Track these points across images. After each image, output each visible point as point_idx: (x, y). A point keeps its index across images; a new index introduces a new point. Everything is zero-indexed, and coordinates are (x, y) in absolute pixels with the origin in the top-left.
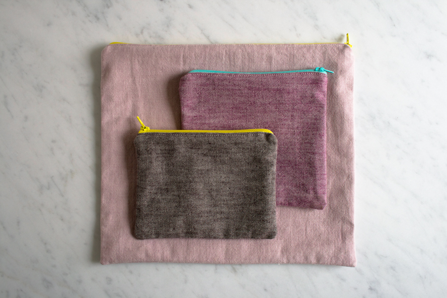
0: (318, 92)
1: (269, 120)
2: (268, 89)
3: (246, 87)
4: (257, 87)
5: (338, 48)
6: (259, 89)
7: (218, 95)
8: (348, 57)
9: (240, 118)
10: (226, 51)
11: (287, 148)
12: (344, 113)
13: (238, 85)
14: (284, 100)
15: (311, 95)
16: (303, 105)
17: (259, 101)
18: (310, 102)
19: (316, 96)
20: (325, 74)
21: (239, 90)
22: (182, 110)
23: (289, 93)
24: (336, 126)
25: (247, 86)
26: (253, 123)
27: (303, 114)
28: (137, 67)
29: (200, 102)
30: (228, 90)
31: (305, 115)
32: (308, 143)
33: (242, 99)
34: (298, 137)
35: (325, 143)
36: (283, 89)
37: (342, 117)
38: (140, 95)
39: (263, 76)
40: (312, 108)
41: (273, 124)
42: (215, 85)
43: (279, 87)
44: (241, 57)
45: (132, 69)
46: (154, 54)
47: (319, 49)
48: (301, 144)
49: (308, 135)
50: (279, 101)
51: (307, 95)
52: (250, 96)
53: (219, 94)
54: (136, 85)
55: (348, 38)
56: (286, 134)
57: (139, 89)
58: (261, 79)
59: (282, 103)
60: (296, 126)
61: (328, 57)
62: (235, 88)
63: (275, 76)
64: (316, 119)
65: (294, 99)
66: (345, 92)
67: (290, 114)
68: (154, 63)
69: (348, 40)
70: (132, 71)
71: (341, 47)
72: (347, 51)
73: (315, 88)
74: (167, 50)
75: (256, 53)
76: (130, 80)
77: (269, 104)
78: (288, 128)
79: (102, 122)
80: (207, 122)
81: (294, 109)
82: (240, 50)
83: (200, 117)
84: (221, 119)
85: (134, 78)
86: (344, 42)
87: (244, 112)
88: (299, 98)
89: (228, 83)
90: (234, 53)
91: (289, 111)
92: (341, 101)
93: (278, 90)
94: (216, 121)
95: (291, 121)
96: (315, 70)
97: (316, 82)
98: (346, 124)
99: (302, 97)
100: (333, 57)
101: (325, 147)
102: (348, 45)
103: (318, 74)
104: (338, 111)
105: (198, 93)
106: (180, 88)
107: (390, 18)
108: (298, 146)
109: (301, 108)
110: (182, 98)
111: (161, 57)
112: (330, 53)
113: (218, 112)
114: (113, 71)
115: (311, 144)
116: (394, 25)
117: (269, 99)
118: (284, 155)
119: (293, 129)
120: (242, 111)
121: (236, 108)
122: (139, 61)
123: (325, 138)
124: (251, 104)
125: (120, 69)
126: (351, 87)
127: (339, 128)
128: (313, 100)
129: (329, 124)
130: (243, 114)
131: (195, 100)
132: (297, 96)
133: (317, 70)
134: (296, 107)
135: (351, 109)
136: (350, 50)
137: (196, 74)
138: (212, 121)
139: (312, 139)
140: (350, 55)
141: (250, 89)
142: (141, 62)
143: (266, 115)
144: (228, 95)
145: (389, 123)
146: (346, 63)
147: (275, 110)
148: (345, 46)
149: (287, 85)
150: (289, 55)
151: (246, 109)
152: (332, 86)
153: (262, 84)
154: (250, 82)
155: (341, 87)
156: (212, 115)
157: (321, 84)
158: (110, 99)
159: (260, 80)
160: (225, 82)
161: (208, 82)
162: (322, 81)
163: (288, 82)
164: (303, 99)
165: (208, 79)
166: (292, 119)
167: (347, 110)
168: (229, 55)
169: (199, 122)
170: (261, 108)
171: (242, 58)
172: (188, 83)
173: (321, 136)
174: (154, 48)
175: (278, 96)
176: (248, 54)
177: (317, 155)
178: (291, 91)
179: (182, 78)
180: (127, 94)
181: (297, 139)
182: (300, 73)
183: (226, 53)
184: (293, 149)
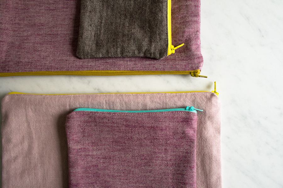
0: (189, 129)
1: (145, 153)
2: (143, 126)
3: (123, 125)
4: (134, 125)
5: (206, 97)
6: (135, 127)
7: (100, 131)
8: (215, 104)
9: (120, 150)
10: (106, 101)
11: (161, 178)
12: (212, 154)
13: (116, 123)
14: (158, 136)
15: (182, 132)
16: (175, 140)
17: (136, 137)
18: (182, 138)
19: (186, 132)
20: (194, 113)
21: (118, 127)
22: (69, 144)
23: (162, 130)
24: (205, 166)
25: (125, 123)
26: (131, 155)
27: (175, 149)
28: (31, 114)
29: (84, 136)
30: (108, 127)
31: (177, 149)
32: (180, 174)
33: (121, 135)
34: (171, 169)
35: (195, 174)
36: (157, 127)
37: (210, 158)
38: (34, 137)
39: (139, 115)
40: (183, 142)
41: (148, 156)
42: (96, 122)
43: (153, 125)
44: (119, 106)
45: (26, 115)
46: (44, 103)
47: (189, 97)
48: (174, 174)
49: (180, 167)
50: (153, 137)
51: (178, 132)
52: (127, 132)
53: (100, 129)
54: (31, 129)
55: (215, 85)
56: (160, 165)
57: (34, 132)
58: (137, 117)
59: (157, 138)
60: (169, 158)
61: (197, 105)
62: (114, 125)
63: (149, 115)
64: (187, 153)
65: (166, 136)
66: (212, 136)
67: (164, 148)
68: (44, 110)
69: (215, 88)
70: (27, 118)
71: (209, 95)
72: (214, 99)
73: (185, 126)
74: (55, 100)
75: (133, 103)
76: (26, 125)
77: (145, 139)
78: (162, 160)
79: (3, 160)
80: (90, 153)
81: (167, 143)
82: (118, 100)
83: (85, 149)
84: (103, 151)
85: (29, 123)
86: (212, 90)
87: (122, 146)
88: (171, 134)
89: (107, 121)
90: (113, 103)
91: (163, 146)
92: (209, 144)
93: (152, 127)
94: (99, 153)
95: (164, 154)
96: (186, 109)
97: (187, 120)
98: (214, 165)
99: (175, 133)
100: (202, 105)
101: (195, 177)
102: (215, 94)
103: (188, 113)
104: (207, 153)
105: (82, 129)
106: (66, 124)
107: (259, 30)
108: (170, 176)
109: (173, 143)
110: (68, 133)
111: (50, 106)
112: (199, 101)
113: (100, 145)
114: (10, 117)
115: (183, 175)
116: (263, 36)
117: (145, 135)
118: (158, 184)
119: (166, 161)
120: (121, 145)
121: (116, 142)
122: (32, 109)
123: (195, 170)
124: (129, 138)
125: (16, 116)
126: (218, 131)
127: (207, 168)
128: (184, 136)
129: (199, 164)
130: (122, 147)
131: (80, 134)
132: (169, 133)
133: (187, 108)
134: (169, 141)
135: (218, 151)
136: (217, 98)
137: (80, 112)
138: (95, 153)
139: (183, 170)
140: (217, 103)
141: (127, 126)
142: (34, 110)
143: (142, 148)
144: (108, 131)
145: (259, 122)
146: (213, 110)
147: (150, 144)
148: (212, 95)
149: (160, 123)
150: (162, 103)
151: (124, 143)
152: (201, 130)
153: (137, 122)
154: (127, 120)
155: (210, 130)
156: (95, 148)
157: (191, 122)
158: (9, 141)
159: (136, 119)
160: (105, 120)
161: (90, 120)
162: (192, 119)
163: (161, 120)
164: (174, 135)
165: (90, 117)
166: (165, 152)
167: (214, 152)
168: (109, 104)
169: (83, 153)
170: (138, 142)
171: (121, 106)
172: (73, 120)
173: (191, 168)
174: (44, 98)
175: (152, 132)
176: (126, 103)
177: (187, 185)
178: (164, 128)
179: (68, 116)
180: (23, 137)
181: (170, 170)
182: (172, 112)
183: (106, 103)
184: (166, 179)
